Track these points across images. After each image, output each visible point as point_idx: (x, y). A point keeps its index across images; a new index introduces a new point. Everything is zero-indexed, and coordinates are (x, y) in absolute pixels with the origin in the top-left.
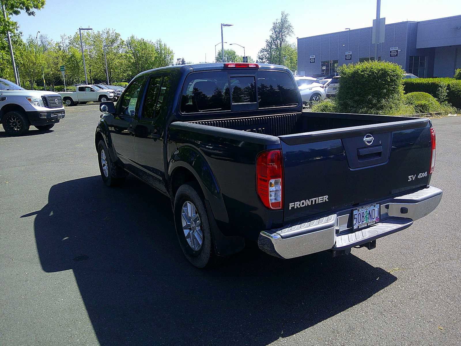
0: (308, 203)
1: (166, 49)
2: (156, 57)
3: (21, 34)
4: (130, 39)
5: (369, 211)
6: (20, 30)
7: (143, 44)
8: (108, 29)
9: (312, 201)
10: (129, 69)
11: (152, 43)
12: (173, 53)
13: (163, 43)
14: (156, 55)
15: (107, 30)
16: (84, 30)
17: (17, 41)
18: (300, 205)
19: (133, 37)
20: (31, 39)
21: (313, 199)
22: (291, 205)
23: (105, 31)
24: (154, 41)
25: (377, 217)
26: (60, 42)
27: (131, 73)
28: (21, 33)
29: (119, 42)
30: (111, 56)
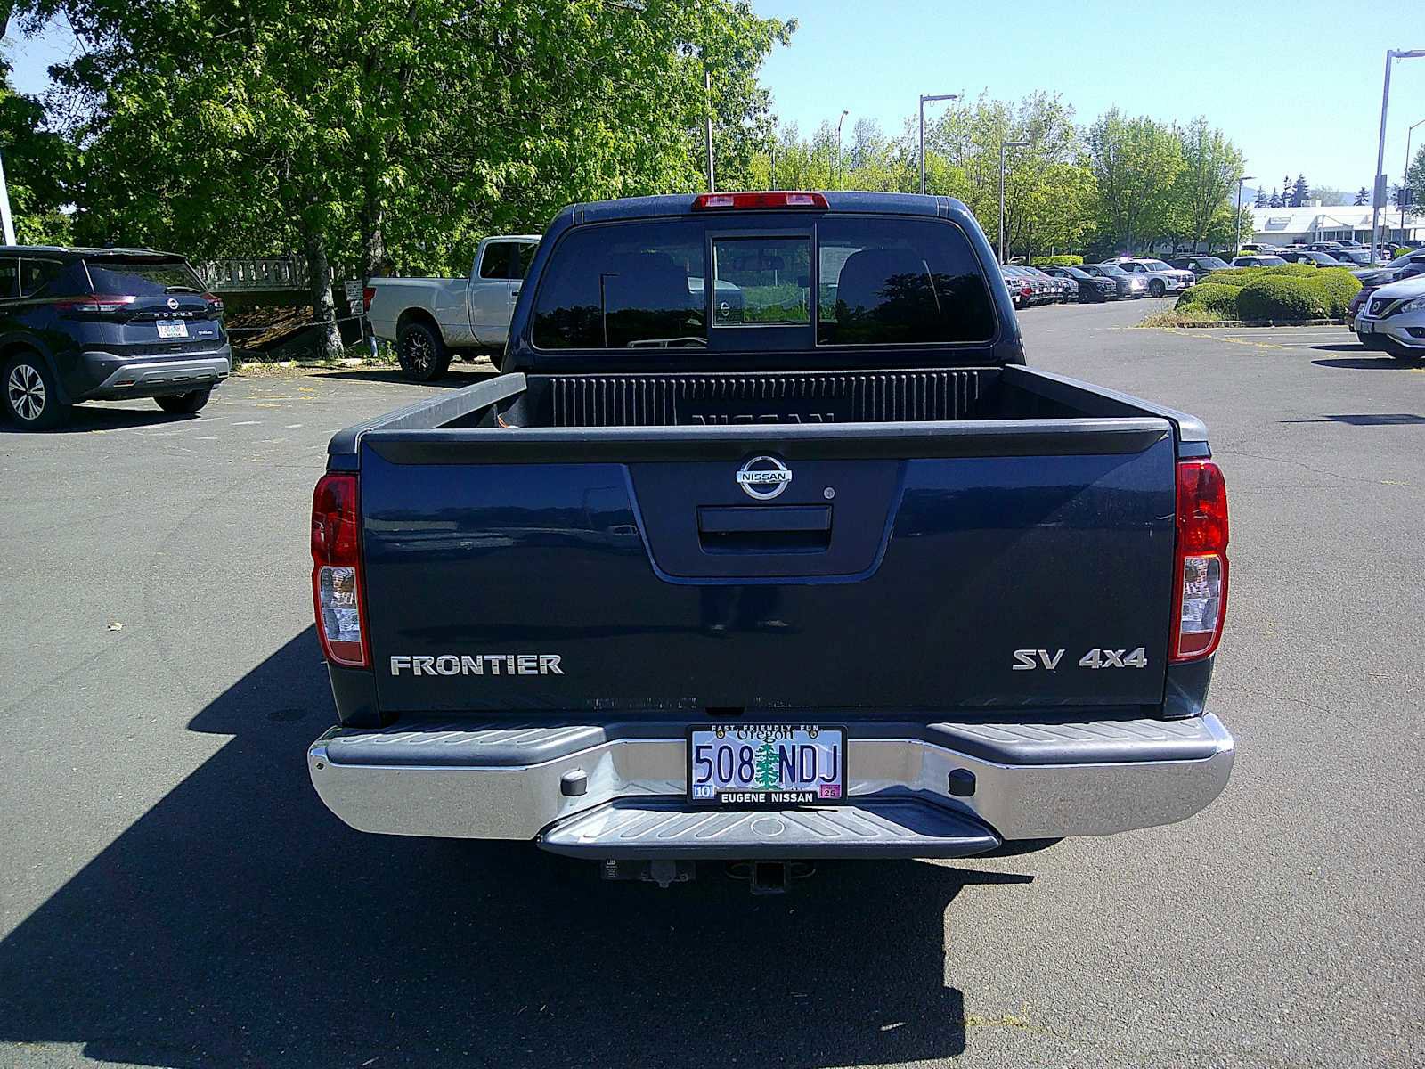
0: (472, 664)
1: (1220, 147)
2: (1183, 172)
3: (773, 122)
4: (1104, 120)
5: (782, 747)
6: (772, 110)
7: (1146, 135)
8: (1040, 93)
9: (487, 664)
10: (1090, 214)
11: (1176, 128)
12: (1243, 159)
13: (1211, 128)
14: (1184, 167)
15: (1037, 97)
16: (933, 101)
17: (763, 142)
18: (434, 666)
19: (1114, 114)
20: (826, 133)
21: (495, 659)
22: (396, 664)
23: (1032, 100)
24: (1184, 123)
25: (827, 781)
26: (900, 139)
27: (1094, 227)
28: (775, 119)
29: (1055, 132)
30: (1027, 174)
